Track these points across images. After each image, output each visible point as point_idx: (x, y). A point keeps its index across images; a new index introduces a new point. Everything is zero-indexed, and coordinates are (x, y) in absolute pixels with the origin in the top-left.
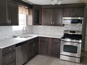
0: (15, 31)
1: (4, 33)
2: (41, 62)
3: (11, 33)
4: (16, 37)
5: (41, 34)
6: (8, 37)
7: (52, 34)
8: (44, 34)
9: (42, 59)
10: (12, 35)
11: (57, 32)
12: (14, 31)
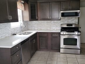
0: (14, 29)
1: (3, 31)
2: (43, 58)
3: (10, 30)
4: (15, 34)
5: (37, 29)
6: (7, 35)
7: (49, 29)
8: (41, 30)
9: (43, 55)
10: (11, 33)
11: (54, 27)
12: (12, 29)
